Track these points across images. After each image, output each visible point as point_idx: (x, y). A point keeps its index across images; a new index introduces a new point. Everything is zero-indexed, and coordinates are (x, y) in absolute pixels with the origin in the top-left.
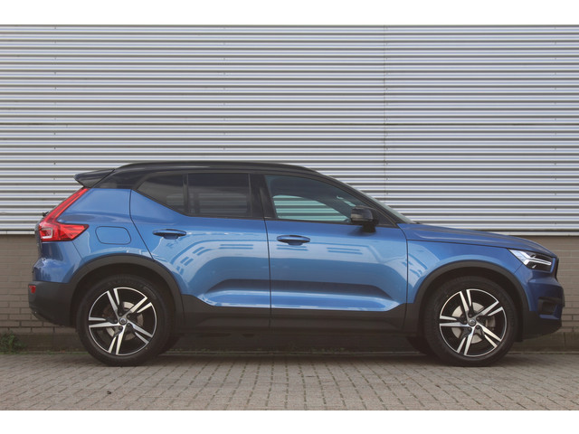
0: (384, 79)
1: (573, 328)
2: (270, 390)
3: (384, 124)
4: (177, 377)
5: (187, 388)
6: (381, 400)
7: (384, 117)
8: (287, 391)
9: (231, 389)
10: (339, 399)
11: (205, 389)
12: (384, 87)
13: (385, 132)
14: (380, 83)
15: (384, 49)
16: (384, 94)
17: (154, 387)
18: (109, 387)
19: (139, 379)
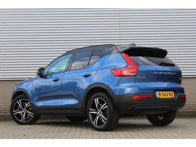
0: (119, 24)
1: (186, 109)
2: (81, 133)
3: (120, 40)
4: (48, 129)
5: (52, 133)
6: (119, 136)
7: (120, 37)
8: (87, 133)
9: (67, 133)
10: (105, 135)
11: (58, 133)
12: (119, 26)
13: (120, 42)
14: (118, 25)
15: (119, 13)
16: (119, 29)
17: (40, 133)
18: (25, 133)
19: (35, 130)
